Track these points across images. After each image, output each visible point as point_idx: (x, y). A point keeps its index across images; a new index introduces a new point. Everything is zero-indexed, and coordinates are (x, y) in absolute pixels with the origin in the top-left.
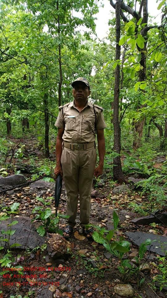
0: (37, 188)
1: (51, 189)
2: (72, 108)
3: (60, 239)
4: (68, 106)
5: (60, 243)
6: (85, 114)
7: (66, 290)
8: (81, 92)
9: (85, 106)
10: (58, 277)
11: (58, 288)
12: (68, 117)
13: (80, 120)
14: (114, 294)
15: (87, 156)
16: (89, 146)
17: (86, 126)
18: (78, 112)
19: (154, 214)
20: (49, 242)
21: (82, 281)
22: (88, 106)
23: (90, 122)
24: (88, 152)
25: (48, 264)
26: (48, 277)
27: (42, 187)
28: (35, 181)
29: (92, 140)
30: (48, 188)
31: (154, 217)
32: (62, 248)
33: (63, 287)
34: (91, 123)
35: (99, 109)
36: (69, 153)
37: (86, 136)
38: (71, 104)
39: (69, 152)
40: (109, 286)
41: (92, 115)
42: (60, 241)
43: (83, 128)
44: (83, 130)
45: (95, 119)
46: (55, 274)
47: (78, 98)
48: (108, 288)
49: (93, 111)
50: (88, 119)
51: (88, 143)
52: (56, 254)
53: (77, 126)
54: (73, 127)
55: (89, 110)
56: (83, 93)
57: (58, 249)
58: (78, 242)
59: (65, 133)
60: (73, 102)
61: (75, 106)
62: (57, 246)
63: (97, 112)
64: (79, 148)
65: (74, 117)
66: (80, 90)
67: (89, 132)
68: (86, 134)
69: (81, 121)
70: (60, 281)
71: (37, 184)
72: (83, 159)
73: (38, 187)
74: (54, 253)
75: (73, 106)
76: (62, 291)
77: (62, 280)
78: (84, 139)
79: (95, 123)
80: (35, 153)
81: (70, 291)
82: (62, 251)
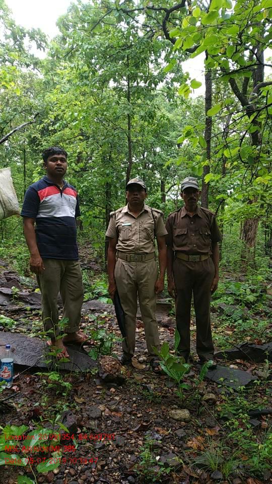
0: (90, 310)
1: (108, 312)
2: (126, 214)
3: (113, 361)
4: (120, 212)
5: (114, 364)
6: (142, 220)
7: (116, 410)
8: (137, 195)
9: (141, 211)
10: (109, 399)
11: (108, 408)
12: (123, 225)
13: (137, 227)
14: (168, 417)
15: (145, 269)
16: (148, 257)
17: (144, 234)
18: (135, 218)
19: (239, 347)
20: (101, 363)
21: (135, 405)
22: (145, 210)
23: (149, 229)
24: (146, 264)
25: (98, 387)
26: (98, 398)
27: (97, 308)
28: (88, 300)
29: (152, 250)
30: (105, 310)
31: (238, 350)
32: (116, 370)
33: (113, 407)
34: (150, 231)
35: (158, 212)
36: (124, 265)
37: (144, 246)
38: (125, 209)
39: (124, 263)
40: (165, 411)
41: (150, 221)
42: (114, 363)
43: (141, 236)
44: (141, 239)
45: (153, 225)
46: (105, 396)
47: (134, 202)
48: (163, 412)
49: (151, 215)
50: (146, 226)
51: (147, 253)
52: (108, 375)
53: (134, 234)
54: (130, 236)
55: (146, 215)
56: (139, 196)
57: (110, 371)
58: (137, 370)
59: (120, 243)
60: (127, 206)
61: (130, 212)
62: (110, 368)
63: (156, 217)
64: (136, 259)
65: (129, 224)
66: (136, 193)
67: (147, 241)
68: (145, 244)
69: (138, 229)
70: (111, 402)
71: (90, 305)
72: (142, 273)
73: (92, 309)
74: (105, 375)
75: (127, 212)
76: (111, 411)
77: (113, 402)
78: (142, 249)
79: (154, 230)
80: (91, 267)
81: (120, 411)
82: (115, 373)
